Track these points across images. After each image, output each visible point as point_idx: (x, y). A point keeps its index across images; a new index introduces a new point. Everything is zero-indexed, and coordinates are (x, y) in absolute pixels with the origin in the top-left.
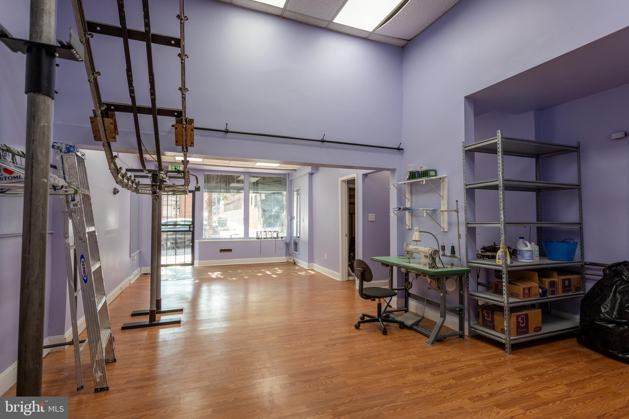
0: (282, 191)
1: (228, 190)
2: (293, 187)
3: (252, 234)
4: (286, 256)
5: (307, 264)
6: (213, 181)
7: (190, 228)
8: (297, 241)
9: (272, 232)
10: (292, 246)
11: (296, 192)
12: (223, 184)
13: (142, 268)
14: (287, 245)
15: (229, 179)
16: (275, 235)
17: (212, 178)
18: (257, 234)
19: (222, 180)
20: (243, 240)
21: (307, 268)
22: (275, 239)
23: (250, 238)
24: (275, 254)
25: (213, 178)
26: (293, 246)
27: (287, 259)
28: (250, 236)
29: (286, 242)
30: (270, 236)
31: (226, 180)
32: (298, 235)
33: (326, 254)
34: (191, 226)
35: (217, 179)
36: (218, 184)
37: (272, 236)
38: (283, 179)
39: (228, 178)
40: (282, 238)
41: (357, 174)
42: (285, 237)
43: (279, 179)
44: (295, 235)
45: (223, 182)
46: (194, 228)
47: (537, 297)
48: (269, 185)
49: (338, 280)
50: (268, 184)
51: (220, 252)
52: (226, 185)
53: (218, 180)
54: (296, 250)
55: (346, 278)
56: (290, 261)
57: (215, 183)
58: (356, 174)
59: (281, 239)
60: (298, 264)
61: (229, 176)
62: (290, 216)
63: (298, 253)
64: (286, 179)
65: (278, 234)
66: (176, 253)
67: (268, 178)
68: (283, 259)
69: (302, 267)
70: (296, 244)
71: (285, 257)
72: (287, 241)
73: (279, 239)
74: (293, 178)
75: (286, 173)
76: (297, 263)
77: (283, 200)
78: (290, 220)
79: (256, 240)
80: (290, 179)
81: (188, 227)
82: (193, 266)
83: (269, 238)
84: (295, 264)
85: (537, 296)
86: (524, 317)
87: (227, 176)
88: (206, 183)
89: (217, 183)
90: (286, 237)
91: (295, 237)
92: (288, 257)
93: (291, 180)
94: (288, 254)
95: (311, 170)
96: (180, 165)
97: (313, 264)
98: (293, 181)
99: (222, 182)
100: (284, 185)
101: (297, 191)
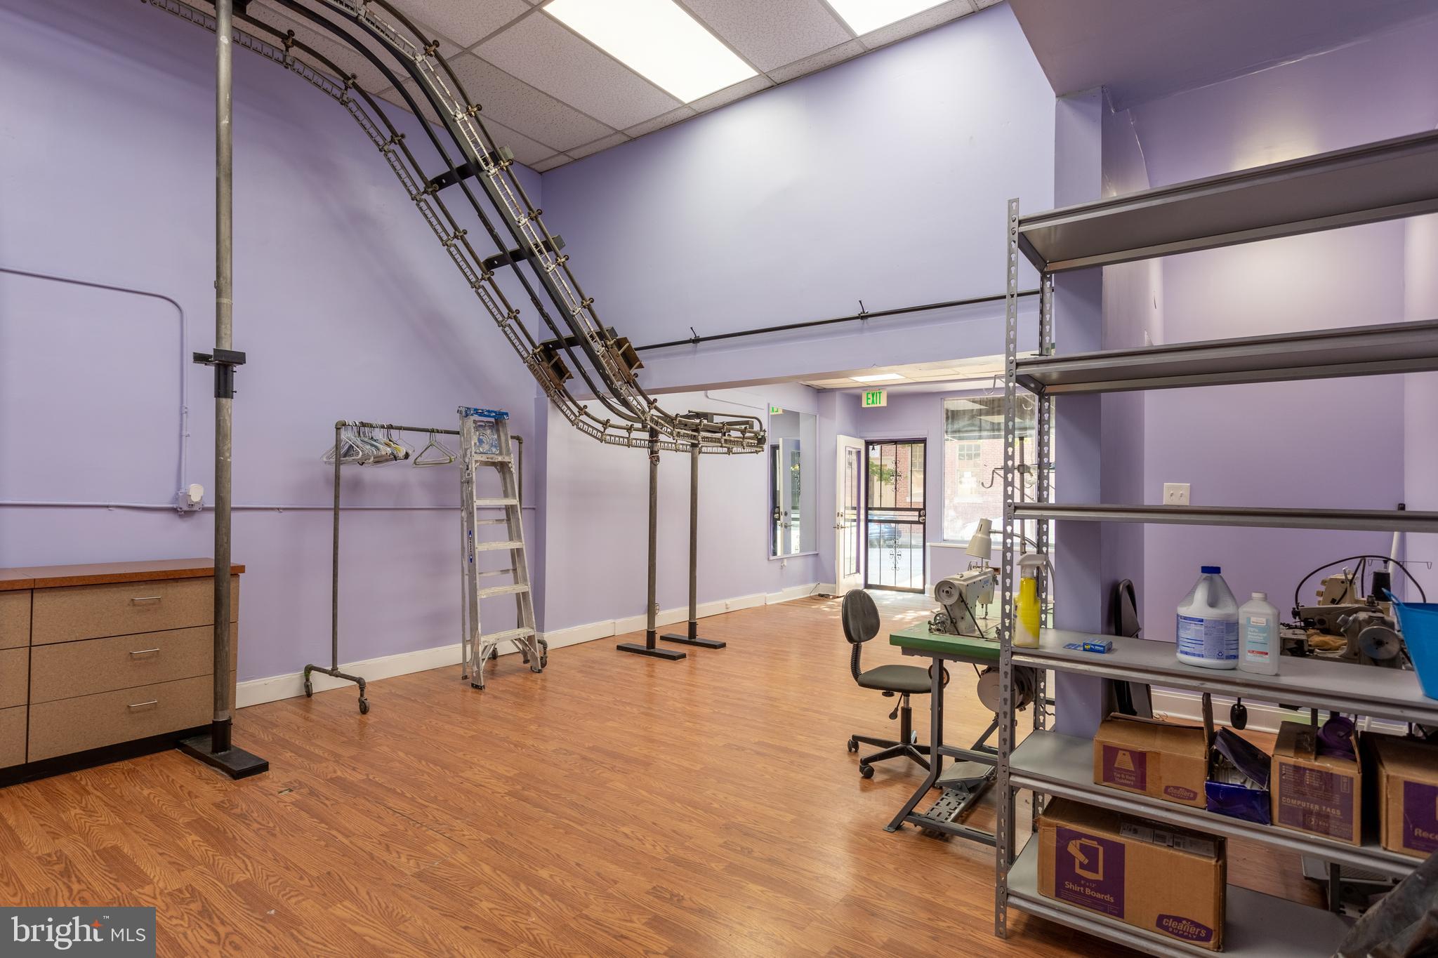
1: (996, 433)
7: (920, 516)
31: (993, 408)
47: (1192, 802)
57: (969, 420)
81: (917, 513)
85: (1194, 798)
86: (1097, 850)
88: (950, 420)
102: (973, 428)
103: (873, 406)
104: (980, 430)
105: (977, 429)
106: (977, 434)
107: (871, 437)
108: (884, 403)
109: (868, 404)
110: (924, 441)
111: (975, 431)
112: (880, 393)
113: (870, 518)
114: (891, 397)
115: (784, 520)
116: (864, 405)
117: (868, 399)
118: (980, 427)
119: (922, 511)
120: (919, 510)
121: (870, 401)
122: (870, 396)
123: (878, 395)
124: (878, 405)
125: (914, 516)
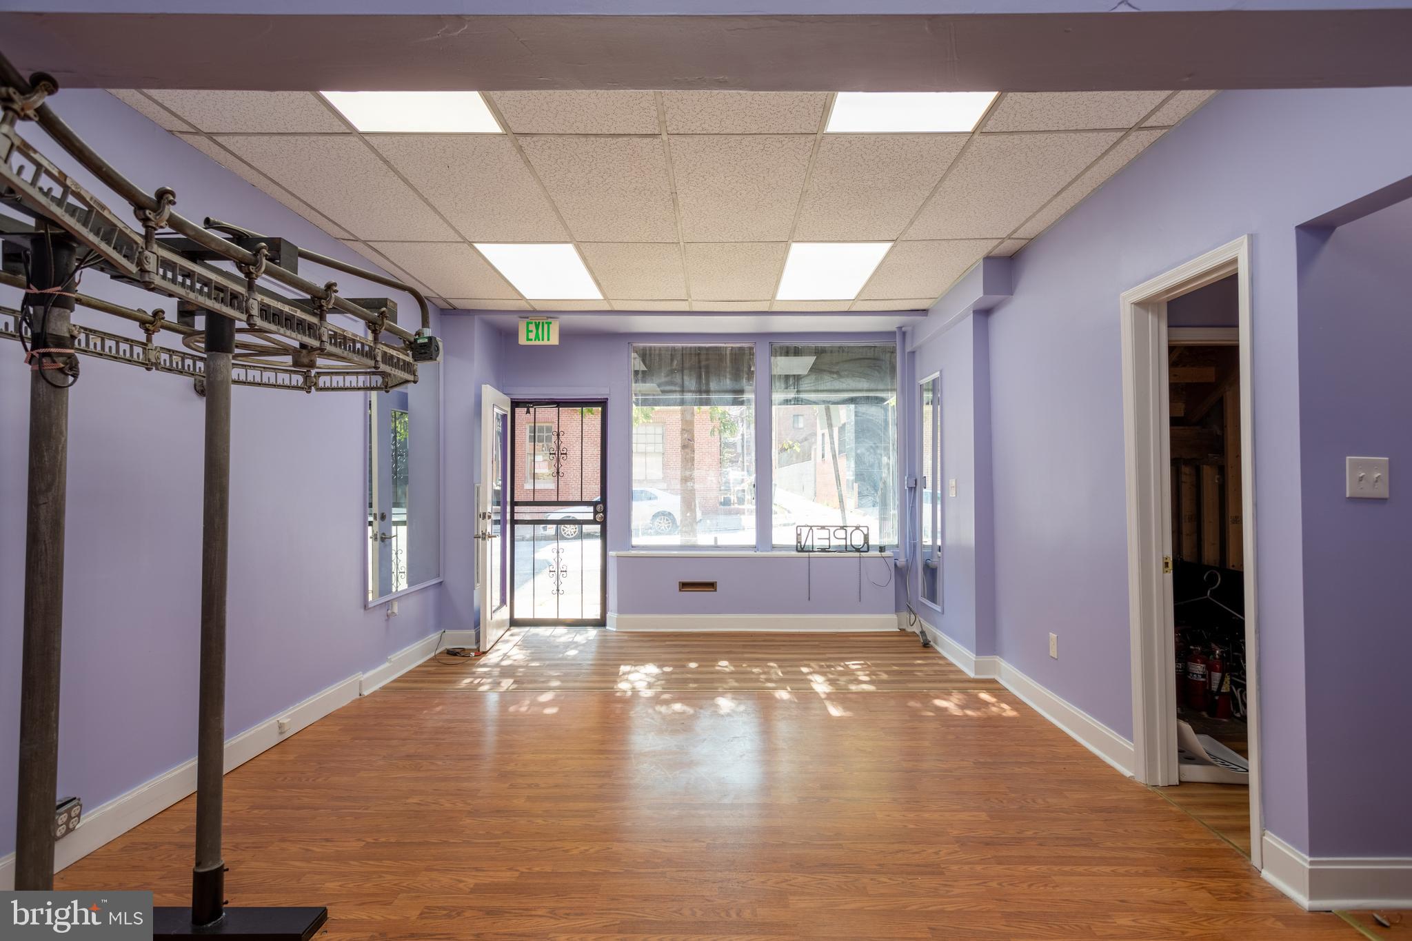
0: (883, 390)
1: (704, 396)
2: (918, 375)
3: (783, 536)
4: (897, 610)
5: (972, 656)
6: (660, 368)
7: (596, 513)
8: (934, 562)
9: (849, 530)
10: (917, 578)
11: (930, 395)
12: (690, 375)
13: (448, 632)
14: (901, 573)
15: (707, 359)
16: (858, 540)
17: (657, 358)
18: (799, 535)
19: (687, 365)
20: (751, 553)
21: (972, 674)
22: (857, 554)
23: (774, 547)
24: (859, 604)
25: (660, 359)
26: (919, 581)
27: (899, 624)
28: (775, 541)
29: (896, 565)
30: (843, 543)
32: (939, 543)
33: (1053, 636)
34: (600, 507)
35: (672, 360)
36: (674, 375)
37: (849, 543)
38: (884, 350)
39: (703, 357)
40: (882, 549)
41: (1253, 240)
42: (892, 546)
43: (870, 354)
44: (927, 540)
45: (691, 369)
46: (605, 512)
48: (837, 373)
49: (1128, 773)
50: (835, 370)
51: (680, 590)
52: (699, 377)
53: (675, 362)
54: (932, 595)
55: (1168, 770)
56: (910, 629)
57: (667, 376)
58: (1244, 239)
59: (877, 553)
60: (939, 649)
61: (708, 349)
62: (910, 476)
63: (938, 608)
64: (893, 352)
65: (866, 537)
66: (560, 589)
67: (832, 351)
68: (885, 622)
69: (951, 664)
70: (931, 572)
71: (894, 617)
72: (902, 562)
73: (871, 553)
74: (917, 343)
75: (893, 328)
76: (935, 642)
77: (886, 422)
78: (910, 489)
79: (794, 553)
80: (908, 349)
81: (591, 509)
82: (602, 629)
83: (839, 549)
84: (926, 645)
87: (700, 348)
89: (672, 372)
90: (897, 546)
91: (928, 546)
92: (905, 615)
93: (913, 353)
94: (903, 604)
95: (985, 293)
96: (549, 320)
97: (997, 659)
98: (917, 355)
99: (685, 371)
100: (888, 371)
101: (934, 386)
102: (673, 388)
103: (537, 343)
104: (682, 391)
105: (678, 389)
106: (677, 396)
107: (523, 393)
108: (554, 340)
109: (528, 340)
110: (603, 403)
111: (675, 391)
112: (549, 324)
113: (517, 517)
114: (565, 334)
115: (380, 529)
116: (522, 341)
117: (529, 331)
118: (683, 386)
119: (601, 506)
120: (594, 504)
121: (532, 336)
122: (532, 327)
123: (546, 326)
124: (546, 342)
125: (586, 513)
